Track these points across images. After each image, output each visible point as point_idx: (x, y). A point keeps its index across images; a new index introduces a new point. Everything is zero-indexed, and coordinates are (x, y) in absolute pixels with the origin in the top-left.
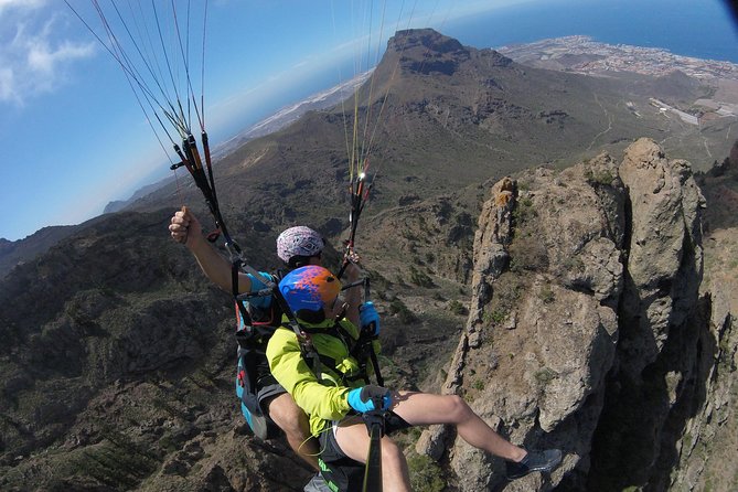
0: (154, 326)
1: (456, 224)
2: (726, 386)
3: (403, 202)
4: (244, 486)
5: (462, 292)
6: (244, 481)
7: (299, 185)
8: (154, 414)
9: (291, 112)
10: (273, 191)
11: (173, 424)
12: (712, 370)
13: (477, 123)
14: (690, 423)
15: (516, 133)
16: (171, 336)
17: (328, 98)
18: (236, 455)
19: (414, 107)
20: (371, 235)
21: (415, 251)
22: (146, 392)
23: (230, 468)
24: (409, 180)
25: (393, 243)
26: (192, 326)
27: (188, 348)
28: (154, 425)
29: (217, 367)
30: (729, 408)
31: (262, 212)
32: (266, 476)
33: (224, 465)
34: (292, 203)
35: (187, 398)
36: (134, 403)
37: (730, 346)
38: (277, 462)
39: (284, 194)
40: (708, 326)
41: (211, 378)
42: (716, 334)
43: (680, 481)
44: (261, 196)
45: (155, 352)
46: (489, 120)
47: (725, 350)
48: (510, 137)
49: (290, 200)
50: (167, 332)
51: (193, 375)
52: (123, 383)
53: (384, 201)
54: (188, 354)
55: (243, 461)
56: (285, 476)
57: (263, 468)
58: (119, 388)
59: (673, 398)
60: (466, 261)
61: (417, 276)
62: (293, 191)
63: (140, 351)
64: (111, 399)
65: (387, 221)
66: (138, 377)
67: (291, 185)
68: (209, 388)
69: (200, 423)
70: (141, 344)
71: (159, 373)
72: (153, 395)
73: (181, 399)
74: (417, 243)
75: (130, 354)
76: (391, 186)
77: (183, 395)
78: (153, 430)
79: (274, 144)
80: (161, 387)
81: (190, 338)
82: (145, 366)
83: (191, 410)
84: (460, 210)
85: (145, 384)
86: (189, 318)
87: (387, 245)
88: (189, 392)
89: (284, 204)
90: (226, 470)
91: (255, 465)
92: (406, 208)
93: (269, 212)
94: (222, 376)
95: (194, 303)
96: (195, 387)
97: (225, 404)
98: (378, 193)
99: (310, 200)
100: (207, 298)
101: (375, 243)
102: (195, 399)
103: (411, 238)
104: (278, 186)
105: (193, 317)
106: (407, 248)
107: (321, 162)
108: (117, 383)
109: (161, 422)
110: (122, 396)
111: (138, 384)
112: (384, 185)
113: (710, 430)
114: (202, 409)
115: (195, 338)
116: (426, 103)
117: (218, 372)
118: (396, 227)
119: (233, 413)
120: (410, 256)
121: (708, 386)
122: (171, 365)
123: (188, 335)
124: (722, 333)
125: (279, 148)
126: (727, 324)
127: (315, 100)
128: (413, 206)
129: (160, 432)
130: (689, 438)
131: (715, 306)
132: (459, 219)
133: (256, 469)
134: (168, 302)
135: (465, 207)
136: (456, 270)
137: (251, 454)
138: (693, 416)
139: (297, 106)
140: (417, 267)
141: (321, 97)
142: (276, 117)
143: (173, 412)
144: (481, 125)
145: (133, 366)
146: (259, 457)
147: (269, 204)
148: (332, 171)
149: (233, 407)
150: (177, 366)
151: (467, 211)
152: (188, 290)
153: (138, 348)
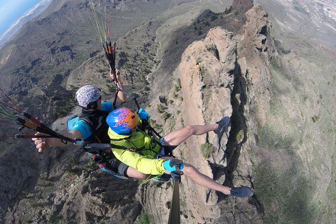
0: (7, 171)
1: (120, 59)
2: (252, 91)
3: (92, 55)
4: (102, 212)
5: (133, 88)
6: (100, 210)
7: (34, 63)
8: (35, 212)
9: (16, 25)
10: (22, 72)
11: (46, 211)
12: (246, 88)
13: (114, 7)
14: (245, 106)
15: (134, 8)
16: (17, 171)
17: (35, 12)
18: (89, 203)
19: (82, 6)
20: (82, 77)
21: (105, 77)
22: (24, 205)
23: (91, 209)
24: (88, 43)
25: (94, 77)
26: (23, 161)
27: (29, 172)
28: (39, 217)
29: (46, 173)
30: (255, 97)
31: (20, 85)
32: (106, 202)
33: (88, 210)
34: (33, 74)
35: (43, 195)
36: (23, 214)
37: (250, 78)
38: (106, 194)
39: (27, 71)
40: (241, 75)
41: (47, 179)
42: (244, 77)
43: (250, 125)
44: (17, 77)
45: (15, 183)
46: (120, 5)
47: (248, 80)
48: (132, 11)
49: (32, 73)
50: (14, 170)
51: (38, 183)
52: (12, 207)
53: (79, 57)
54: (29, 175)
55: (94, 203)
56: (112, 198)
57: (103, 200)
58: (11, 211)
59: (240, 102)
60: (130, 74)
61: (111, 88)
62: (32, 68)
63: (8, 187)
64: (13, 219)
65: (87, 67)
66: (16, 199)
67: (30, 65)
68: (49, 185)
69: (57, 203)
70: (7, 183)
71: (24, 192)
72: (28, 203)
73: (42, 198)
74: (105, 73)
75: (5, 192)
76: (80, 49)
77: (40, 195)
78: (41, 219)
79: (14, 46)
80: (29, 198)
81: (26, 167)
82: (15, 193)
83: (49, 199)
84: (119, 51)
85: (21, 201)
86: (19, 158)
87: (91, 79)
88: (42, 192)
89: (29, 76)
90: (90, 211)
91: (100, 201)
92: (94, 58)
93: (24, 84)
94: (50, 176)
95: (18, 149)
96: (43, 188)
97: (61, 187)
98: (75, 54)
99: (42, 69)
100: (22, 143)
101: (85, 80)
102: (47, 193)
103: (101, 71)
104: (23, 68)
105: (21, 156)
106: (101, 77)
107: (41, 47)
108: (9, 210)
109: (40, 213)
110: (16, 213)
111: (18, 204)
112: (77, 49)
113: (252, 106)
114: (52, 195)
115: (28, 166)
116: (88, 3)
117: (48, 175)
118: (92, 69)
119: (67, 189)
120: (104, 80)
121: (247, 93)
122: (26, 185)
123: (24, 166)
124: (246, 76)
125: (17, 47)
126: (247, 72)
127: (27, 15)
128: (97, 56)
129: (44, 217)
130: (247, 111)
131: (242, 68)
132: (120, 55)
133: (101, 202)
134: (6, 155)
135: (121, 49)
136: (127, 79)
137: (95, 198)
138: (245, 104)
139: (18, 21)
140: (109, 84)
141: (30, 12)
142: (9, 30)
143: (42, 205)
144: (117, 8)
145: (10, 196)
146: (99, 197)
147: (22, 80)
148: (48, 50)
149: (65, 186)
150: (29, 184)
151: (122, 51)
152: (11, 144)
153: (7, 186)
